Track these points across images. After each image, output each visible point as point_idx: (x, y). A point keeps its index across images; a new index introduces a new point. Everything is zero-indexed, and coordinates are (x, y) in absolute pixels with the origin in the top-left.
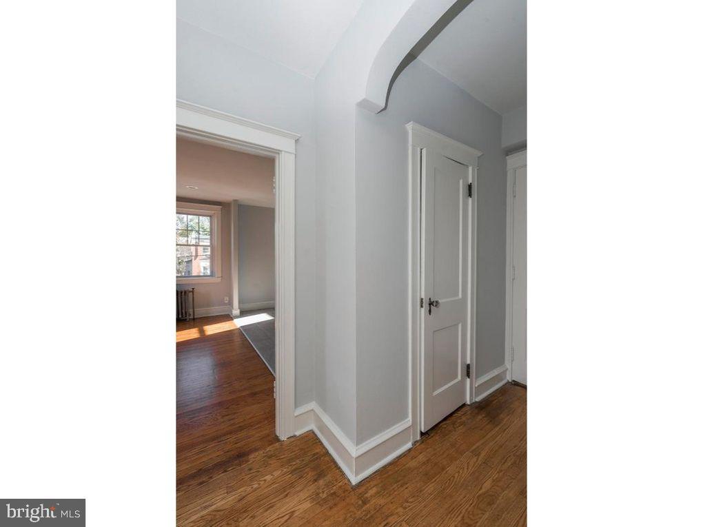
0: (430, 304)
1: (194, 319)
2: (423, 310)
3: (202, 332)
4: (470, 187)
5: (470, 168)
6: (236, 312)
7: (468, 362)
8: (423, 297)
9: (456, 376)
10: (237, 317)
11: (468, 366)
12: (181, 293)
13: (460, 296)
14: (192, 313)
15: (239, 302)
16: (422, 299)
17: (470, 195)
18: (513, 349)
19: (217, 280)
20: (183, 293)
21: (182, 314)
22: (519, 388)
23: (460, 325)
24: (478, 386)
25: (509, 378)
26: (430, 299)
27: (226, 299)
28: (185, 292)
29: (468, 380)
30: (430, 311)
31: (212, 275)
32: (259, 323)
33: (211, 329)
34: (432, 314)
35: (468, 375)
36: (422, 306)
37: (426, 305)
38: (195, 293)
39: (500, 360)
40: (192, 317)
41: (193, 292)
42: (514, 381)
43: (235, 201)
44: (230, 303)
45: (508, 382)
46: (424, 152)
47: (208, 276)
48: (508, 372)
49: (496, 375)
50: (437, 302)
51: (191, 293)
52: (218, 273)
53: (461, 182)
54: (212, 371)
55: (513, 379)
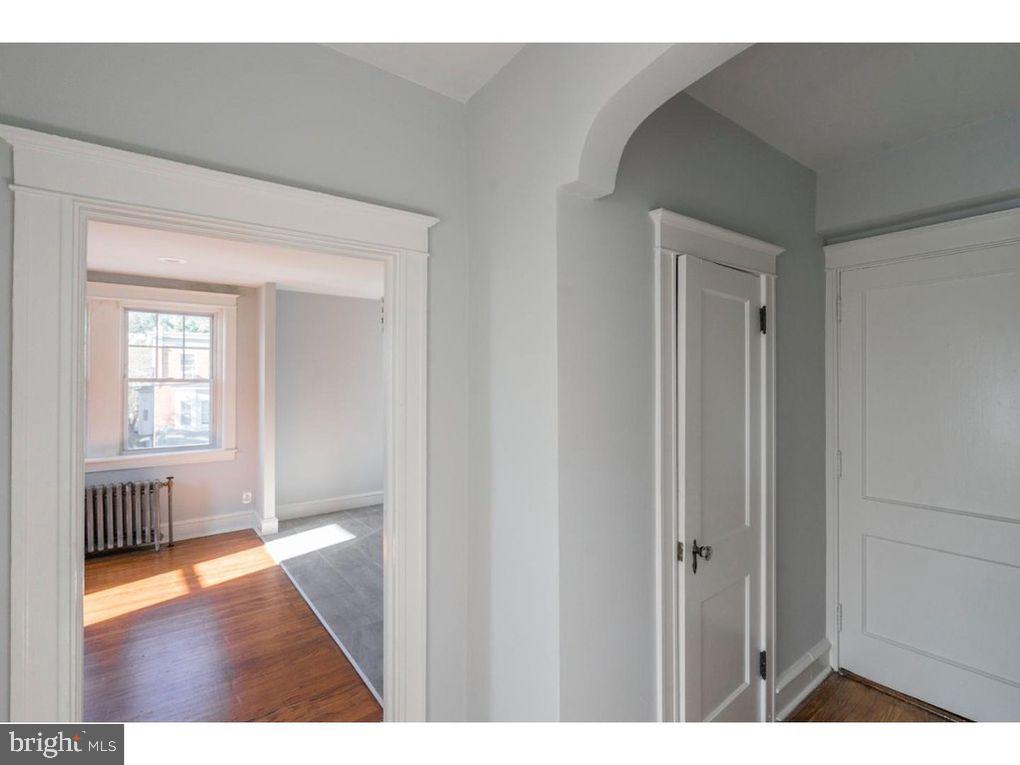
0: (694, 553)
1: (171, 545)
2: (682, 565)
3: (191, 579)
4: (763, 312)
5: (763, 278)
6: (269, 524)
7: (763, 647)
8: (682, 540)
9: (741, 679)
10: (271, 537)
11: (763, 656)
12: (143, 488)
13: (747, 523)
14: (166, 532)
15: (278, 502)
16: (679, 545)
17: (763, 328)
18: (840, 607)
19: (223, 454)
20: (147, 491)
21: (143, 537)
22: (853, 684)
23: (747, 580)
24: (781, 691)
25: (833, 664)
26: (695, 542)
27: (247, 497)
28: (151, 487)
29: (763, 683)
30: (695, 566)
31: (214, 443)
32: (323, 551)
33: (215, 572)
34: (698, 570)
35: (763, 673)
36: (679, 558)
37: (686, 554)
38: (174, 489)
39: (818, 632)
40: (166, 540)
41: (169, 485)
42: (842, 669)
43: (270, 285)
44: (256, 504)
45: (833, 672)
46: (683, 259)
47: (207, 447)
48: (831, 652)
49: (813, 664)
50: (708, 549)
51: (167, 488)
52: (228, 438)
53: (747, 304)
54: (226, 684)
55: (842, 666)
